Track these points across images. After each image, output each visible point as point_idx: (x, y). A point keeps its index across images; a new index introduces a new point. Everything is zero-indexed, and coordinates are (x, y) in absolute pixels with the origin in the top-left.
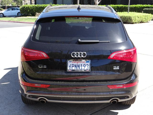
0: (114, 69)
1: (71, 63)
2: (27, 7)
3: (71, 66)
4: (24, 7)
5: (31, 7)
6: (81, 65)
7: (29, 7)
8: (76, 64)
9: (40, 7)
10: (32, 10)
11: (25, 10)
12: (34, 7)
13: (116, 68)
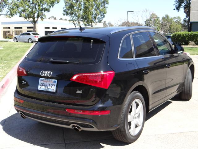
0: (77, 92)
1: (42, 82)
2: (178, 35)
3: (42, 85)
4: (176, 35)
5: (184, 35)
6: (49, 84)
7: (181, 35)
8: (45, 83)
9: (195, 34)
10: (185, 37)
11: (176, 38)
12: (187, 34)
13: (79, 92)
